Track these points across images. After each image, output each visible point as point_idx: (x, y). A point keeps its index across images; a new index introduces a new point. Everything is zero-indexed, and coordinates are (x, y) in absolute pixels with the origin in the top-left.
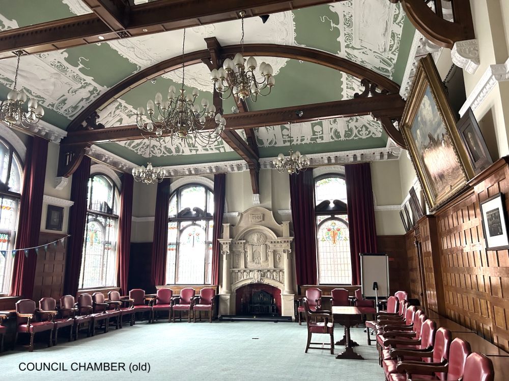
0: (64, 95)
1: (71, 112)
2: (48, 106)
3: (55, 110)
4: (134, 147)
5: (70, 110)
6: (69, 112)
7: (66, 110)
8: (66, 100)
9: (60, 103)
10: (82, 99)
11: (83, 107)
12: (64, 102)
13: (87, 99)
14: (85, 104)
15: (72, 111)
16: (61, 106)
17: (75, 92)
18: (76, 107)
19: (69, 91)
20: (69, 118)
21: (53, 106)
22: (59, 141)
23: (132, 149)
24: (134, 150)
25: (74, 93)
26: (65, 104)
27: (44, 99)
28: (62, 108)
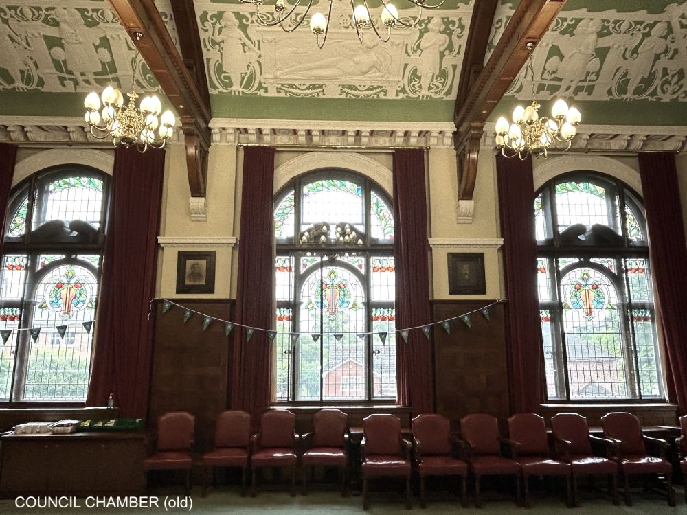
0: (406, 65)
1: (441, 86)
2: (397, 95)
3: (411, 95)
4: (638, 91)
5: (437, 84)
6: (438, 87)
7: (430, 88)
8: (416, 69)
9: (411, 82)
10: (442, 54)
11: (454, 67)
12: (415, 75)
13: (450, 47)
14: (456, 60)
15: (443, 84)
16: (417, 84)
17: (418, 47)
18: (443, 74)
19: (407, 52)
20: (445, 98)
21: (403, 90)
22: (448, 141)
23: (636, 97)
24: (644, 97)
25: (419, 52)
26: (419, 78)
27: (382, 87)
28: (420, 87)
